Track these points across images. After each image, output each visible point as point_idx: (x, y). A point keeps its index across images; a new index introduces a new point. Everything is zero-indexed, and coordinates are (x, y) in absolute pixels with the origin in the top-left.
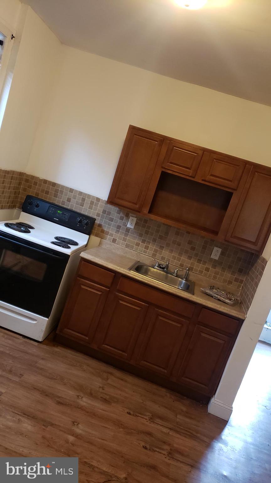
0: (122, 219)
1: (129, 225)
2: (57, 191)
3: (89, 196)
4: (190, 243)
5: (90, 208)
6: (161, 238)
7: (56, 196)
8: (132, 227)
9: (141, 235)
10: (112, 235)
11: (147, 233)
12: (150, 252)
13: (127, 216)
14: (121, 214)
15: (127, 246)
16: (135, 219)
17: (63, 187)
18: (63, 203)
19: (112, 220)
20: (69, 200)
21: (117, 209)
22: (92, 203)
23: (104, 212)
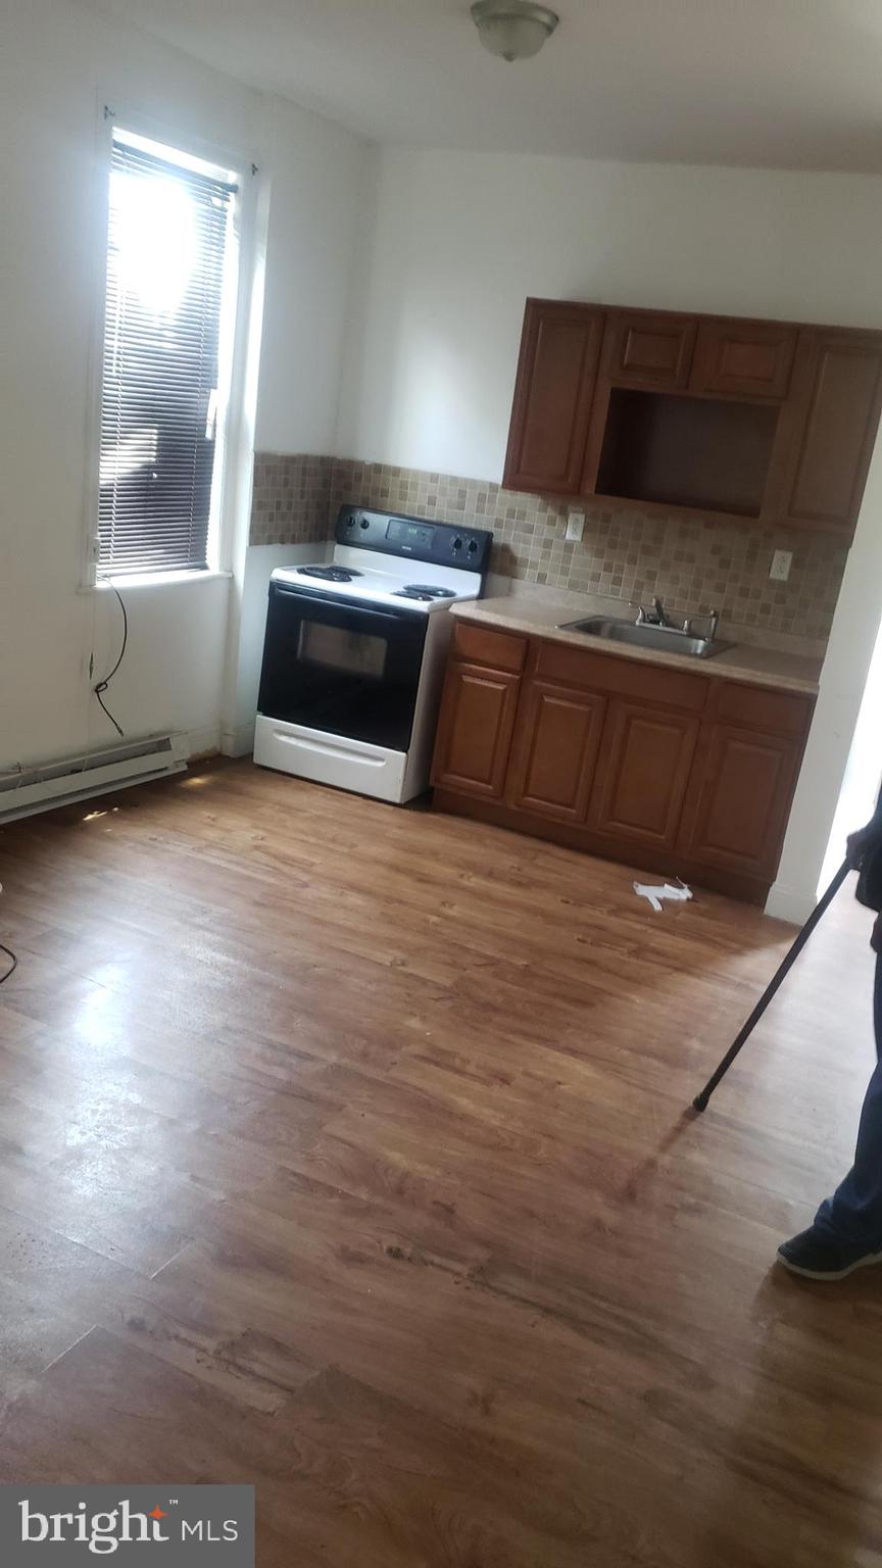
0: (552, 522)
1: (569, 536)
2: (404, 485)
3: (473, 483)
4: (716, 551)
5: (480, 510)
6: (646, 551)
7: (403, 497)
8: (578, 538)
9: (599, 554)
10: (534, 565)
11: (612, 545)
12: (626, 591)
13: (564, 513)
14: (550, 512)
15: (573, 586)
16: (581, 518)
17: (416, 473)
18: (421, 510)
19: (530, 530)
20: (432, 501)
21: (538, 501)
22: (481, 498)
23: (511, 514)
